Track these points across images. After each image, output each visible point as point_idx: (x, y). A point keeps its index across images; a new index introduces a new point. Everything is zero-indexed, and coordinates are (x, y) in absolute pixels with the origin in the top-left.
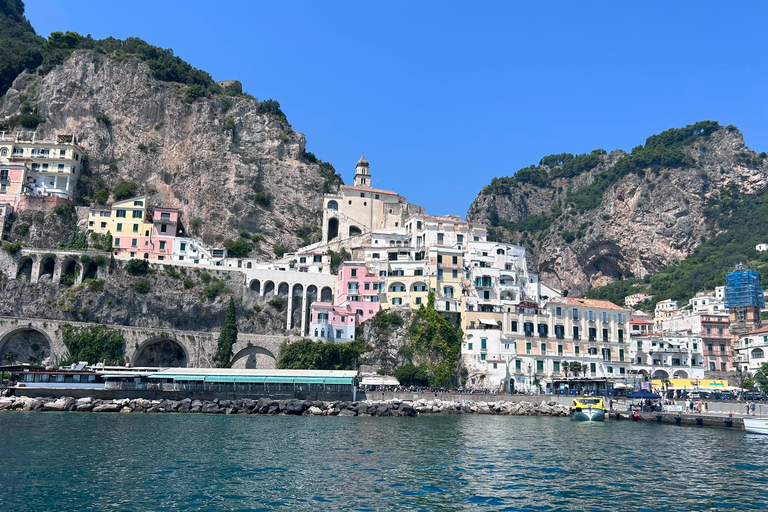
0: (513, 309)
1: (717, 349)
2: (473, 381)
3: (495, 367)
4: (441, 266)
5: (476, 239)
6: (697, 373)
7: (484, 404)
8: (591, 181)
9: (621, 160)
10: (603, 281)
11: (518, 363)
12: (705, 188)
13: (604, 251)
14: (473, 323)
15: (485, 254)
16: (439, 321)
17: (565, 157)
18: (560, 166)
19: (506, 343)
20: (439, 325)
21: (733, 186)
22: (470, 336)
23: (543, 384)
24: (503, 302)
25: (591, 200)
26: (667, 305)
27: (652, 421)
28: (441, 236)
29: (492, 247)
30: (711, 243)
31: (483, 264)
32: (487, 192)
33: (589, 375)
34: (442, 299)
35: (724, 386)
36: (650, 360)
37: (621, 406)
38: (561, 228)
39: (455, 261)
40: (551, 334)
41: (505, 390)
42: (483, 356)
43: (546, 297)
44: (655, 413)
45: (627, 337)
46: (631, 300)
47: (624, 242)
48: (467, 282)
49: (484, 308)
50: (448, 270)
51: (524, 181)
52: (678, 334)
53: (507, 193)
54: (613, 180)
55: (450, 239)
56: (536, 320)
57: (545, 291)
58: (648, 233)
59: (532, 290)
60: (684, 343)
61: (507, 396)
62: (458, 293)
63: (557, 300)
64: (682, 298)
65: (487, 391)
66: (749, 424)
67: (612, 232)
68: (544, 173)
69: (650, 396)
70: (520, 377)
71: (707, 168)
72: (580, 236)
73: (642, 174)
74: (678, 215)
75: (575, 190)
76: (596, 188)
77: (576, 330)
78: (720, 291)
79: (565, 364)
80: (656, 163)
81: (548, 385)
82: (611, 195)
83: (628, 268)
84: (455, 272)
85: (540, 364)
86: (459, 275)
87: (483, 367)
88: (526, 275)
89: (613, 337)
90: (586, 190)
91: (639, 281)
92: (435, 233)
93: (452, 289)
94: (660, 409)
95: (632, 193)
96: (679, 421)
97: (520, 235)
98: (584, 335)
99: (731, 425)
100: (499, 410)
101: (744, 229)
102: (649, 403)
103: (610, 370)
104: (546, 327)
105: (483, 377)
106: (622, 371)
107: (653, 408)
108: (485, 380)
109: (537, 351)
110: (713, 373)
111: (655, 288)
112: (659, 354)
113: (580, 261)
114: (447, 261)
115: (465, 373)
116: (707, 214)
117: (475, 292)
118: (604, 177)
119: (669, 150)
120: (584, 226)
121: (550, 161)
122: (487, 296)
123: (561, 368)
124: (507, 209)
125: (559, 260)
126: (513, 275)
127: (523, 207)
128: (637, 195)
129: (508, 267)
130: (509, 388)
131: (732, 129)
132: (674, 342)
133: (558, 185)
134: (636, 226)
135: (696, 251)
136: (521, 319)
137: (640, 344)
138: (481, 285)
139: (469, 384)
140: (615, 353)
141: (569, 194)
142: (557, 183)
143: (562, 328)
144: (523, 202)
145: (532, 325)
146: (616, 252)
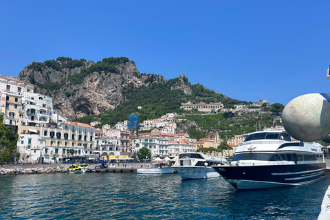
0: (45, 125)
1: (125, 144)
2: (23, 159)
3: (35, 152)
4: (8, 102)
5: (28, 91)
6: (118, 153)
7: (29, 170)
8: (79, 72)
9: (92, 66)
10: (82, 115)
11: (46, 150)
12: (123, 83)
13: (83, 103)
14: (24, 131)
15: (33, 98)
16: (5, 129)
17: (68, 59)
18: (66, 62)
19: (41, 141)
20: (5, 132)
21: (132, 84)
22: (22, 137)
23: (57, 159)
24: (41, 122)
25: (78, 80)
26: (107, 126)
27: (104, 172)
28: (8, 87)
29: (36, 96)
30: (123, 104)
31: (31, 103)
32: (29, 67)
33: (78, 154)
34: (8, 118)
35: (127, 158)
36: (101, 148)
37: (92, 167)
38: (65, 90)
39: (16, 100)
40: (62, 137)
41: (39, 162)
42: (29, 147)
43: (61, 121)
44: (105, 169)
45: (94, 139)
46: (93, 124)
47: (91, 100)
48: (23, 111)
49: (30, 124)
50: (12, 104)
51: (49, 66)
52: (112, 138)
53: (40, 70)
54: (88, 73)
55: (14, 89)
56: (56, 131)
57: (60, 118)
58: (101, 97)
59: (55, 117)
60: (114, 141)
61: (41, 165)
62: (17, 116)
63: (66, 122)
64: (112, 124)
65: (30, 163)
66: (139, 170)
67: (87, 95)
68: (59, 64)
69: (103, 163)
70: (47, 156)
71: (124, 75)
72: (73, 95)
73: (100, 73)
74: (113, 92)
75: (72, 74)
76: (81, 75)
77: (73, 135)
78: (126, 122)
79: (68, 150)
80: (106, 69)
81: (60, 160)
82: (87, 79)
83: (92, 110)
84: (16, 106)
85: (57, 150)
86: (18, 107)
87: (28, 152)
88: (52, 110)
89: (88, 139)
90: (77, 76)
91: (96, 116)
92: (5, 85)
93: (14, 114)
94: (107, 167)
95: (96, 80)
96: (114, 171)
97: (45, 91)
98: (76, 138)
99: (133, 171)
100: (37, 172)
101: (134, 100)
102: (103, 165)
103: (86, 152)
104: (60, 134)
105: (28, 157)
106: (91, 153)
107: (105, 167)
108: (29, 158)
109: (55, 144)
110: (123, 153)
111: (102, 119)
112: (105, 146)
113: (73, 106)
114: (12, 100)
115: (18, 155)
116: (123, 93)
117: (26, 116)
118: (85, 71)
119: (111, 65)
120: (75, 91)
121: (62, 59)
122: (32, 118)
123: (66, 152)
124: (39, 77)
125: (63, 104)
126: (46, 110)
127: (47, 77)
128: (98, 81)
129: (44, 106)
130: (41, 161)
131: (133, 62)
132: (111, 141)
133: (64, 71)
134: (96, 94)
135: (118, 106)
136: (49, 130)
137: (98, 142)
138: (30, 113)
139: (21, 160)
140: (89, 146)
141: (69, 76)
142: (64, 70)
143: (67, 134)
144: (48, 76)
145: (54, 133)
146: (88, 104)
